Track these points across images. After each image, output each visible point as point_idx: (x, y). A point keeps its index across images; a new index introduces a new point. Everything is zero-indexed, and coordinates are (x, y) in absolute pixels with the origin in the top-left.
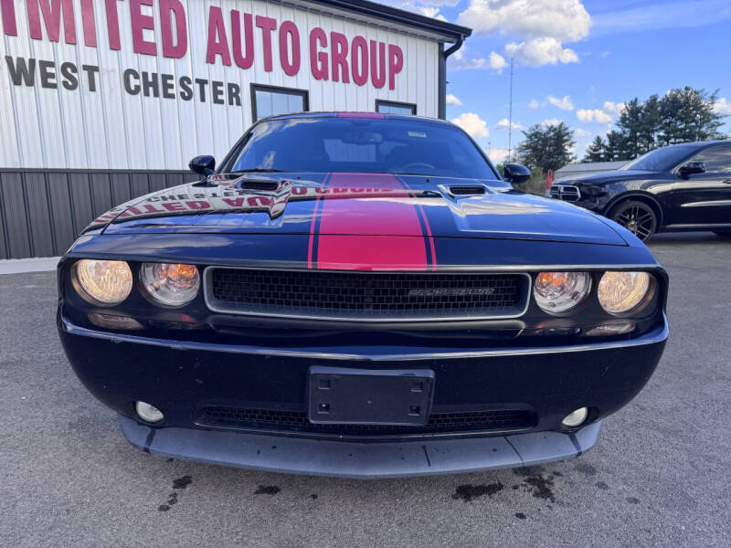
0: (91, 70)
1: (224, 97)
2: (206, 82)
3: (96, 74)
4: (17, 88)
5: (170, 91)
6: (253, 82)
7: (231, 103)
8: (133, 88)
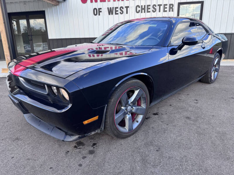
0: (127, 7)
1: (167, 9)
2: (161, 5)
3: (128, 8)
4: (109, 15)
5: (149, 10)
6: (180, 2)
7: (170, 11)
8: (138, 11)
